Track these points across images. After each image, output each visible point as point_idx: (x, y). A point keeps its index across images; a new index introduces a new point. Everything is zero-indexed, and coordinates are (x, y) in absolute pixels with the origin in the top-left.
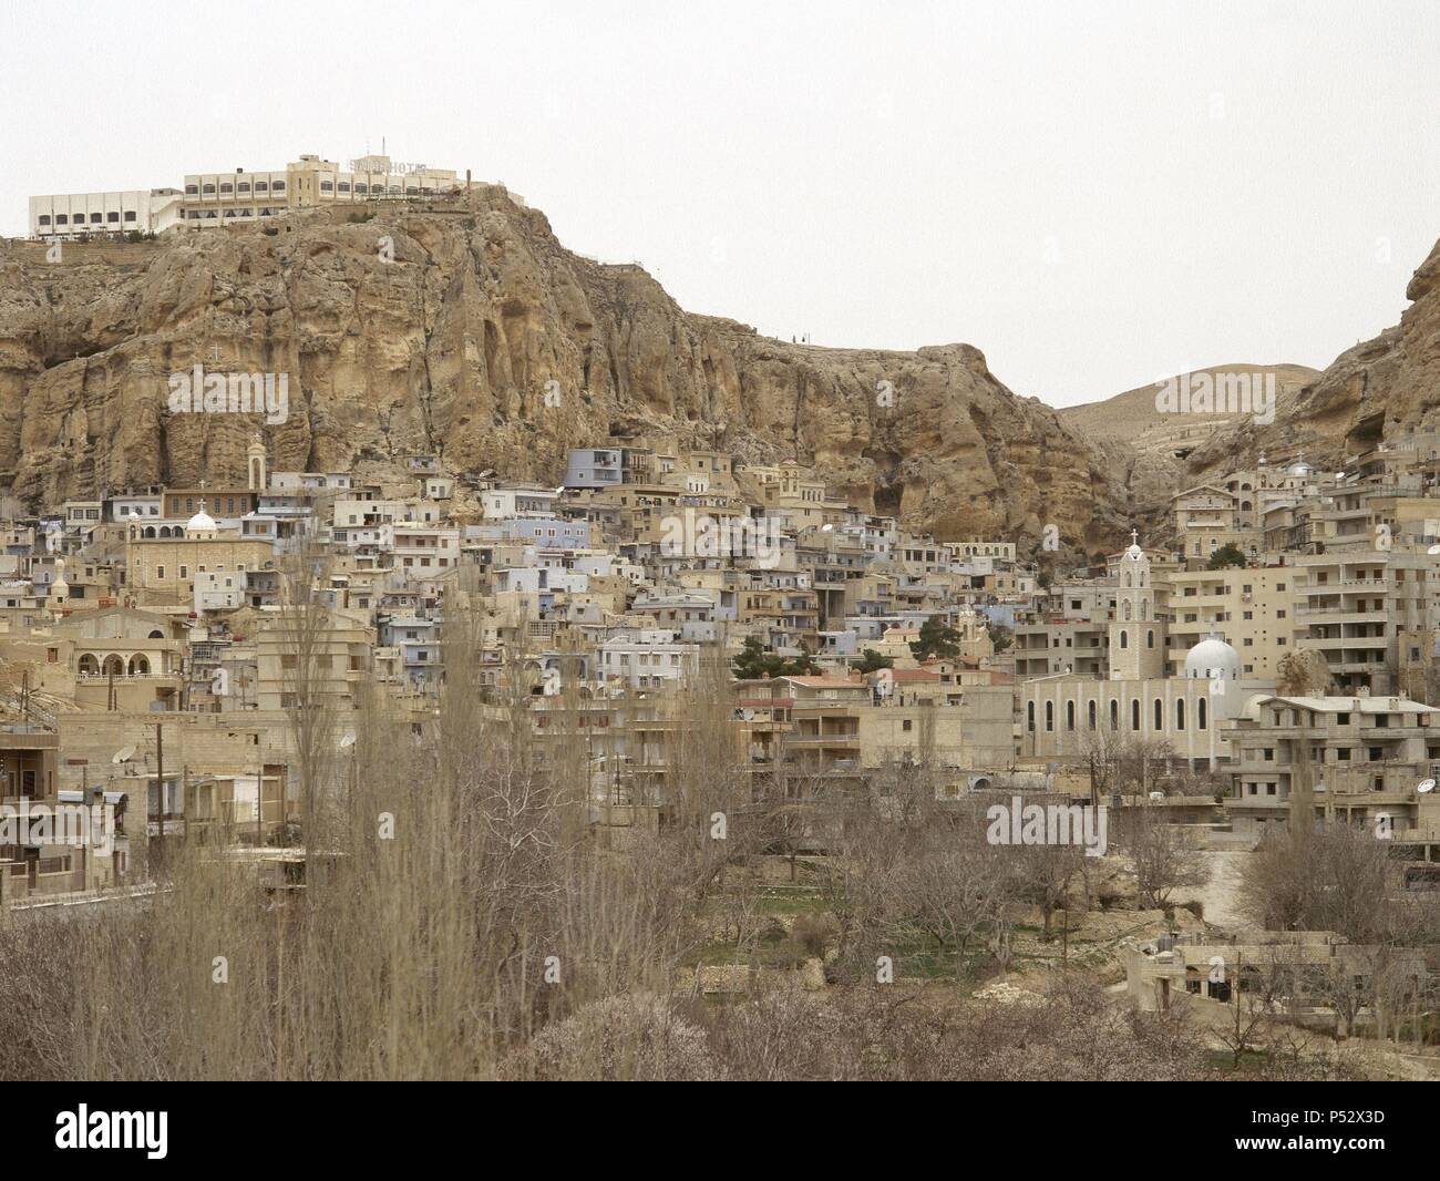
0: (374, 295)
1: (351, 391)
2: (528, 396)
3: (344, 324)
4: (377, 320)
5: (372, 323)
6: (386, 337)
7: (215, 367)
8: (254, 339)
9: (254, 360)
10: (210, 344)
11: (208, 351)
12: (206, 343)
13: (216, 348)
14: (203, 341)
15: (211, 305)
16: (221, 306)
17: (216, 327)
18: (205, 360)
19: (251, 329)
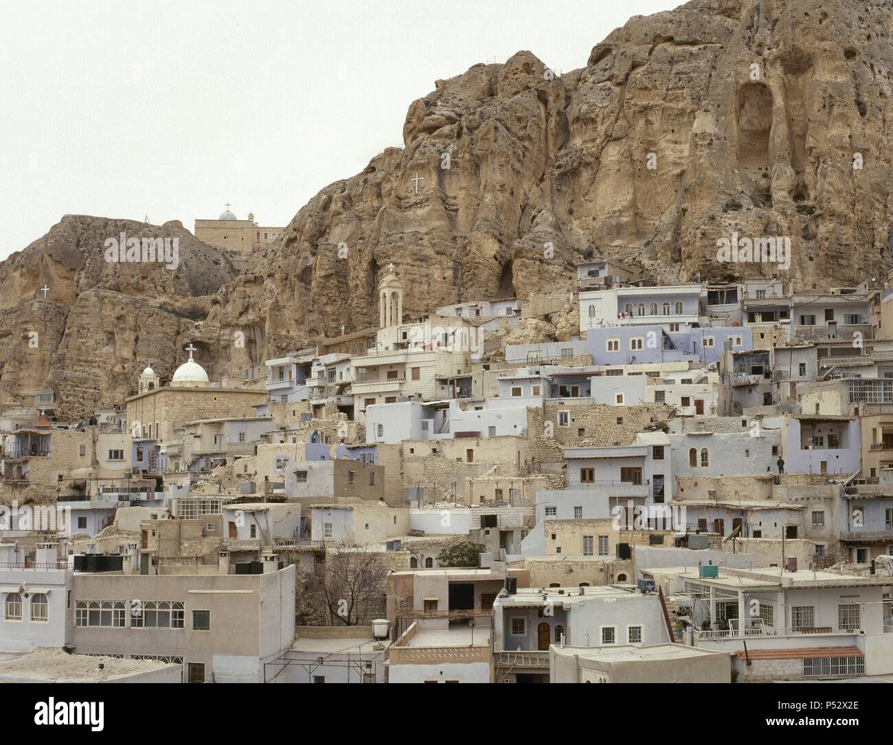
0: (646, 88)
1: (614, 205)
2: (809, 169)
3: (601, 129)
4: (655, 118)
5: (648, 122)
6: (669, 137)
7: (413, 200)
8: (459, 161)
9: (464, 185)
10: (410, 175)
11: (409, 184)
12: (403, 175)
13: (417, 179)
14: (399, 174)
15: (423, 134)
16: (434, 134)
17: (416, 155)
18: (403, 195)
19: (457, 151)
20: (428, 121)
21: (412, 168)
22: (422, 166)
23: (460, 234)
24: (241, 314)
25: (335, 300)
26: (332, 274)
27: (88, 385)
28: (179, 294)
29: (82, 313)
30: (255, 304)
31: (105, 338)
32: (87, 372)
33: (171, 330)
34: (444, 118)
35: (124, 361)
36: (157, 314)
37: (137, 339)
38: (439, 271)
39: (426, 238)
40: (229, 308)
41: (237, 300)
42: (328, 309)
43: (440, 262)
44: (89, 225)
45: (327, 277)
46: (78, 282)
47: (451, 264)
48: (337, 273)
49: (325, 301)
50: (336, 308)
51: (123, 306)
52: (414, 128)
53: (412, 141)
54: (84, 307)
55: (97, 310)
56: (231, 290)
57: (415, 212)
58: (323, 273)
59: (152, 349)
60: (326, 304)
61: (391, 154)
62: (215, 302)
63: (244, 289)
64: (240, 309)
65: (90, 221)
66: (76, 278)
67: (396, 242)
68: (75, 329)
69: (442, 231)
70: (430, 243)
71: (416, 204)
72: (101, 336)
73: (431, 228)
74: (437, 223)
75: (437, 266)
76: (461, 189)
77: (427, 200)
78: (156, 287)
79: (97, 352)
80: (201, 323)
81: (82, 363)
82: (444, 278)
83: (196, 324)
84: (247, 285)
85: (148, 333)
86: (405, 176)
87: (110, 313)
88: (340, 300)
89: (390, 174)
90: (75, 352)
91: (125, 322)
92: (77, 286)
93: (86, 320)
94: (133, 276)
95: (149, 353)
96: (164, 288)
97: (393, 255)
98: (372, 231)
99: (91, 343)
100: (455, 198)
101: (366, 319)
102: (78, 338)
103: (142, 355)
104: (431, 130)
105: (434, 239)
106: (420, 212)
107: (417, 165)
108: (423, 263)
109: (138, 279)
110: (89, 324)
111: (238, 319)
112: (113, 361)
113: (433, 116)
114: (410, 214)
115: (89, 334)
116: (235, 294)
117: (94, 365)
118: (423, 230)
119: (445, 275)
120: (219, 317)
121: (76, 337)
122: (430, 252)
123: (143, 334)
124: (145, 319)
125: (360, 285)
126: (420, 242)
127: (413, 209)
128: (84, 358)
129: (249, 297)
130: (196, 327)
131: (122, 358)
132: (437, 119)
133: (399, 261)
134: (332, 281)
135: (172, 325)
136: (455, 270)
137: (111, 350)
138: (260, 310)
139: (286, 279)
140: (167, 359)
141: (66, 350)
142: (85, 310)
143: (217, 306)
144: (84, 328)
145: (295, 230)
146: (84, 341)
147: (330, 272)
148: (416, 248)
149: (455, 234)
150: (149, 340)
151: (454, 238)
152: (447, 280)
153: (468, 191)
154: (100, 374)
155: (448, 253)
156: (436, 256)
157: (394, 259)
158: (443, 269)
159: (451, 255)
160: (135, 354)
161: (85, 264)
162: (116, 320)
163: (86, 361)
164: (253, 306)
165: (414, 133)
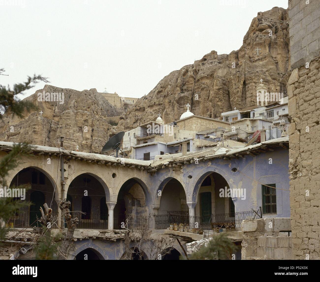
7: (257, 58)
8: (278, 42)
9: (279, 52)
10: (254, 48)
11: (253, 52)
12: (252, 47)
13: (258, 50)
14: (249, 47)
15: (258, 32)
16: (263, 32)
17: (257, 40)
18: (251, 56)
19: (276, 38)
20: (261, 26)
21: (256, 45)
22: (261, 44)
23: (281, 72)
24: (134, 123)
25: (221, 100)
26: (221, 88)
27: (70, 149)
28: (103, 116)
29: (67, 119)
30: (142, 118)
31: (78, 129)
32: (70, 143)
33: (106, 128)
34: (267, 25)
35: (87, 139)
36: (101, 120)
37: (93, 130)
38: (274, 87)
39: (267, 73)
40: (128, 121)
41: (132, 117)
42: (219, 103)
43: (274, 83)
44: (56, 89)
45: (219, 89)
46: (54, 111)
47: (279, 84)
48: (223, 88)
49: (218, 100)
50: (222, 103)
51: (87, 116)
52: (254, 29)
53: (253, 34)
54: (68, 116)
55: (74, 118)
56: (128, 113)
57: (259, 63)
58: (217, 88)
59: (100, 134)
60: (218, 101)
61: (214, 53)
62: (122, 118)
63: (135, 113)
64: (134, 121)
65: (56, 88)
66: (54, 109)
67: (255, 73)
68: (64, 125)
69: (274, 70)
70: (269, 75)
71: (259, 59)
72: (76, 128)
73: (269, 68)
74: (271, 67)
75: (273, 85)
76: (278, 54)
77: (265, 57)
78: (93, 112)
79: (74, 135)
80: (115, 127)
81: (68, 140)
82: (276, 90)
83: (113, 127)
84: (136, 111)
85: (97, 128)
86: (252, 49)
87: (81, 119)
88: (224, 100)
89: (245, 47)
90: (65, 135)
91: (88, 122)
92: (54, 112)
93: (69, 122)
94: (84, 107)
95: (99, 135)
96: (97, 112)
97: (254, 79)
98: (243, 69)
99: (71, 131)
100: (275, 58)
101: (240, 107)
102: (66, 129)
103: (96, 137)
104: (261, 30)
105: (271, 73)
106: (261, 63)
107: (258, 44)
108: (267, 83)
109: (86, 108)
110: (71, 123)
111: (133, 125)
112: (81, 139)
113: (263, 24)
114: (256, 64)
115: (71, 128)
116: (130, 115)
117: (73, 140)
118: (265, 70)
119: (277, 89)
120: (124, 124)
121: (65, 128)
122: (269, 78)
123: (95, 128)
124: (96, 122)
125: (240, 91)
126: (265, 74)
127: (258, 62)
128: (68, 138)
129: (138, 116)
130: (113, 128)
131: (86, 138)
132: (265, 26)
133: (257, 81)
134: (221, 91)
135: (106, 125)
136: (281, 87)
137: (81, 135)
138: (145, 121)
139: (170, 102)
140: (105, 139)
141: (60, 134)
142: (68, 118)
143: (123, 120)
144: (68, 125)
145: (161, 87)
146: (68, 130)
147: (221, 87)
148: (264, 77)
149: (278, 72)
150: (98, 130)
151: (278, 74)
152: (278, 90)
153: (282, 55)
154: (75, 145)
155: (278, 79)
156: (272, 80)
157: (254, 80)
158: (276, 86)
159: (279, 80)
160: (92, 136)
161: (57, 104)
162: (84, 122)
163: (69, 139)
164: (140, 119)
165: (255, 30)
